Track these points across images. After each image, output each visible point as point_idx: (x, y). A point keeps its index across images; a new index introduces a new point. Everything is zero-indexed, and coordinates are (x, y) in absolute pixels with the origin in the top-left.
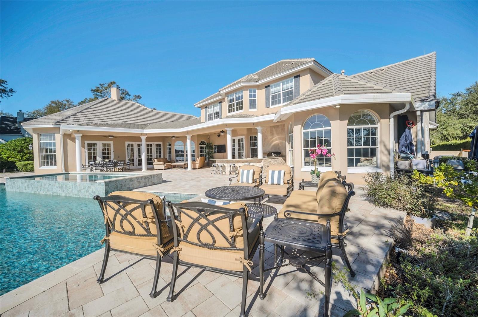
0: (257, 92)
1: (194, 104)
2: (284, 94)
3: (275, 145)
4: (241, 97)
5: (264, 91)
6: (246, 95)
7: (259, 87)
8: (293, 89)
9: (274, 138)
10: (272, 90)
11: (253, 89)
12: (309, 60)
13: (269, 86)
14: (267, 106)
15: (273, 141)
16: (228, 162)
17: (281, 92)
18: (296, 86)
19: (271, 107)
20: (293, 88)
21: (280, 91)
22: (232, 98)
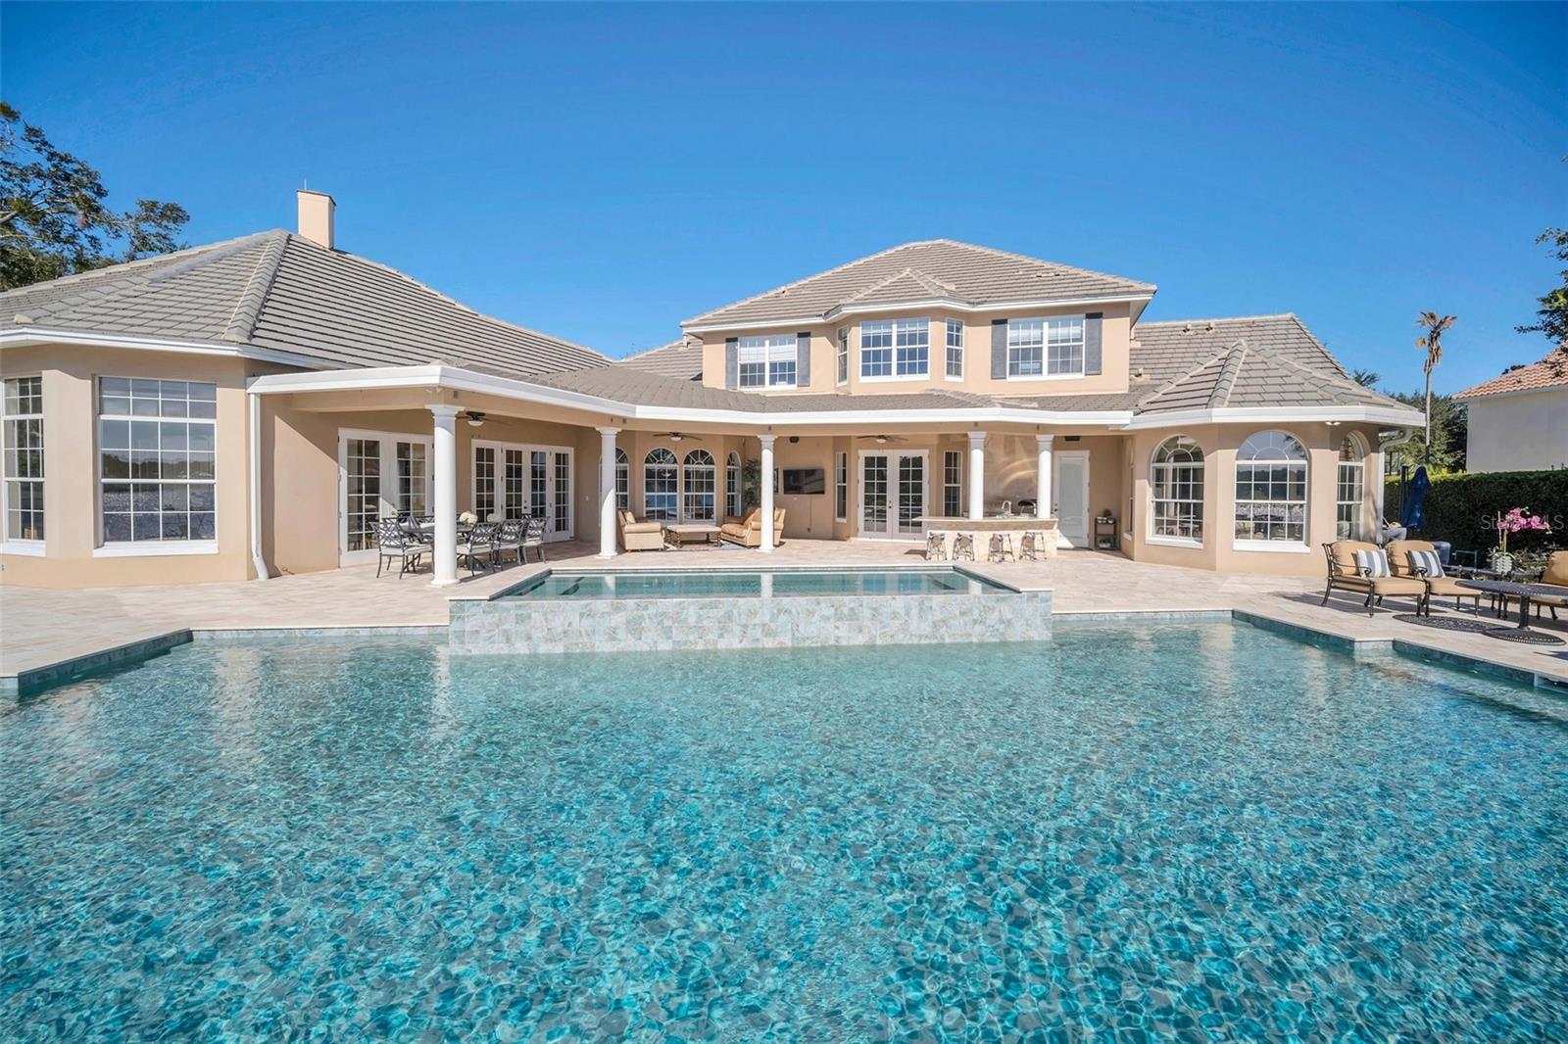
0: (967, 332)
1: (682, 323)
2: (1053, 352)
3: (1018, 481)
4: (924, 338)
5: (986, 332)
6: (937, 331)
7: (972, 319)
8: (1084, 343)
9: (1017, 463)
10: (1014, 334)
11: (957, 322)
12: (1138, 286)
13: (1004, 322)
14: (997, 373)
15: (1013, 471)
16: (978, 526)
17: (1045, 346)
18: (1090, 338)
19: (1010, 379)
20: (1080, 340)
21: (1041, 342)
22: (882, 331)
